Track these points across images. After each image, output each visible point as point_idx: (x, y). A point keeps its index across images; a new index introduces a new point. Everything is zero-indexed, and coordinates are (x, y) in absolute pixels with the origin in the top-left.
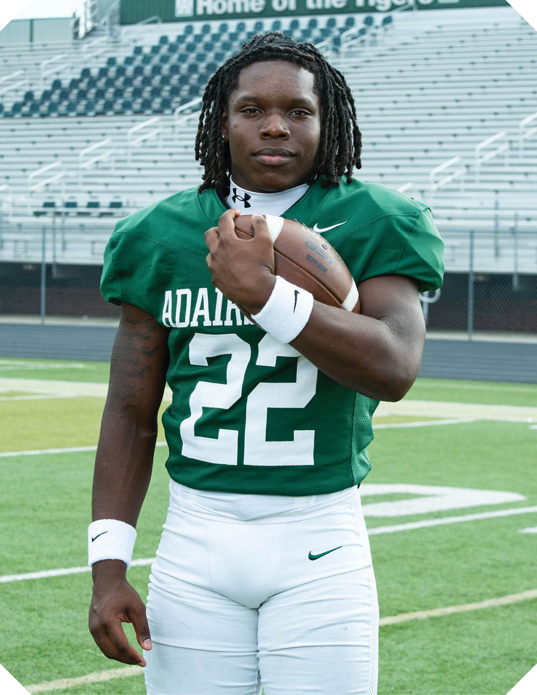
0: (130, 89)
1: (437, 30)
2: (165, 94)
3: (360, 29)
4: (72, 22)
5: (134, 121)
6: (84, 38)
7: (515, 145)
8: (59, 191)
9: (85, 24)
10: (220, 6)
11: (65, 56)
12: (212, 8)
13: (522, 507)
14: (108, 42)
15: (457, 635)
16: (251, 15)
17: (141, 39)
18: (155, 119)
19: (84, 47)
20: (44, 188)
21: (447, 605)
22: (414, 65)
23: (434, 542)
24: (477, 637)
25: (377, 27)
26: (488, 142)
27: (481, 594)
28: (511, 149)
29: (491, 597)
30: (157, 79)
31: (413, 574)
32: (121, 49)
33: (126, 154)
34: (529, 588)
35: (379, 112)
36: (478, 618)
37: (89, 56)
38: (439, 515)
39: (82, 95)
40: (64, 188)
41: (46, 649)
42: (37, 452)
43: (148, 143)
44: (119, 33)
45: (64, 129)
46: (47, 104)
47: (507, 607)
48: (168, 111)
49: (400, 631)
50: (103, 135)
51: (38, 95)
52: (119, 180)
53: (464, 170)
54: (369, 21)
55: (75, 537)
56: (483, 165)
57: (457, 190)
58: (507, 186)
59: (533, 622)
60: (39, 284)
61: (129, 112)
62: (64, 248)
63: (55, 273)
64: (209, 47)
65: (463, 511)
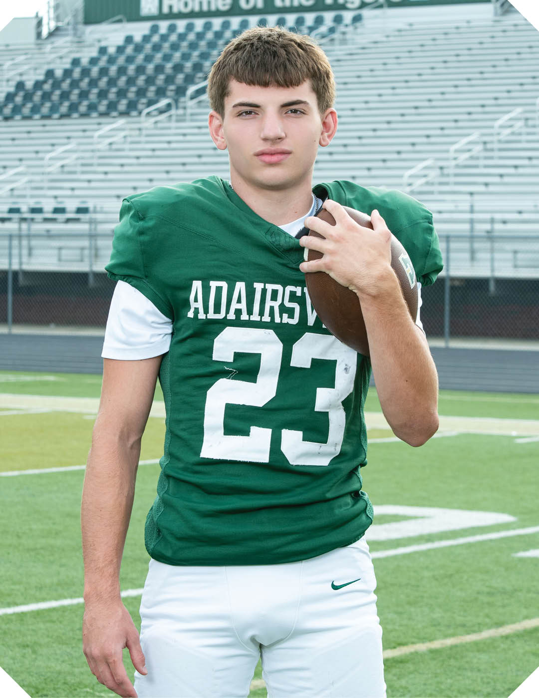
0: (95, 91)
1: (408, 27)
2: (131, 95)
3: (329, 27)
4: (35, 22)
5: (99, 124)
6: (47, 38)
7: (489, 146)
8: (24, 196)
9: (48, 24)
10: (186, 4)
11: (29, 56)
12: (178, 7)
13: (514, 529)
14: (72, 42)
15: (459, 669)
16: (218, 13)
17: (106, 39)
18: (121, 122)
19: (48, 47)
20: (9, 193)
21: (446, 636)
22: (385, 64)
23: (427, 568)
24: (479, 670)
25: (346, 26)
26: (462, 143)
27: (479, 624)
28: (486, 150)
29: (490, 627)
30: (123, 80)
31: (409, 603)
32: (86, 49)
33: (92, 158)
34: (527, 617)
35: (350, 113)
36: (478, 651)
37: (53, 56)
38: (429, 538)
39: (46, 96)
40: (29, 192)
41: (43, 689)
42: (16, 473)
43: (114, 147)
44: (83, 33)
45: (29, 132)
46: (11, 106)
47: (507, 637)
48: (134, 113)
49: (401, 665)
50: (69, 138)
51: (1, 97)
52: (85, 185)
53: (438, 172)
54: (338, 20)
55: (62, 566)
56: (457, 166)
57: (432, 193)
58: (482, 188)
59: (535, 654)
60: (5, 292)
61: (94, 115)
62: (30, 255)
63: (22, 280)
64: (175, 47)
65: (454, 534)
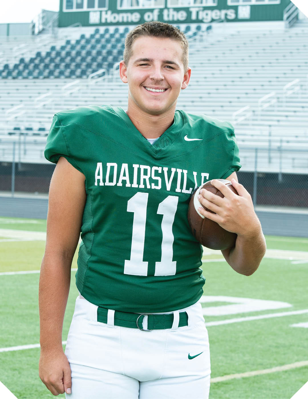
0: (63, 64)
1: (237, 34)
2: (83, 67)
3: (193, 32)
4: (31, 26)
5: (65, 82)
6: (38, 35)
7: (280, 100)
8: (22, 121)
9: (39, 27)
10: (115, 18)
11: (27, 44)
12: (110, 19)
13: (291, 311)
14: (51, 37)
15: (259, 388)
16: (132, 23)
17: (70, 36)
18: (77, 81)
19: (38, 39)
20: (15, 119)
21: (252, 370)
22: (224, 53)
23: (242, 331)
24: (270, 390)
25: (203, 32)
26: (266, 97)
27: (271, 364)
28: (279, 102)
29: (276, 366)
30: (79, 59)
31: (232, 351)
32: (59, 41)
33: (61, 101)
35: (204, 80)
37: (40, 45)
38: (243, 315)
39: (36, 67)
40: (25, 119)
41: (24, 394)
43: (73, 95)
44: (57, 32)
45: (26, 86)
46: (16, 71)
47: (286, 372)
48: (84, 77)
50: (48, 90)
51: (11, 66)
53: (251, 113)
54: (199, 28)
56: (263, 110)
57: (248, 125)
58: (276, 123)
60: (10, 174)
61: (63, 77)
62: (25, 154)
63: (20, 168)
64: (108, 41)
65: (257, 313)
